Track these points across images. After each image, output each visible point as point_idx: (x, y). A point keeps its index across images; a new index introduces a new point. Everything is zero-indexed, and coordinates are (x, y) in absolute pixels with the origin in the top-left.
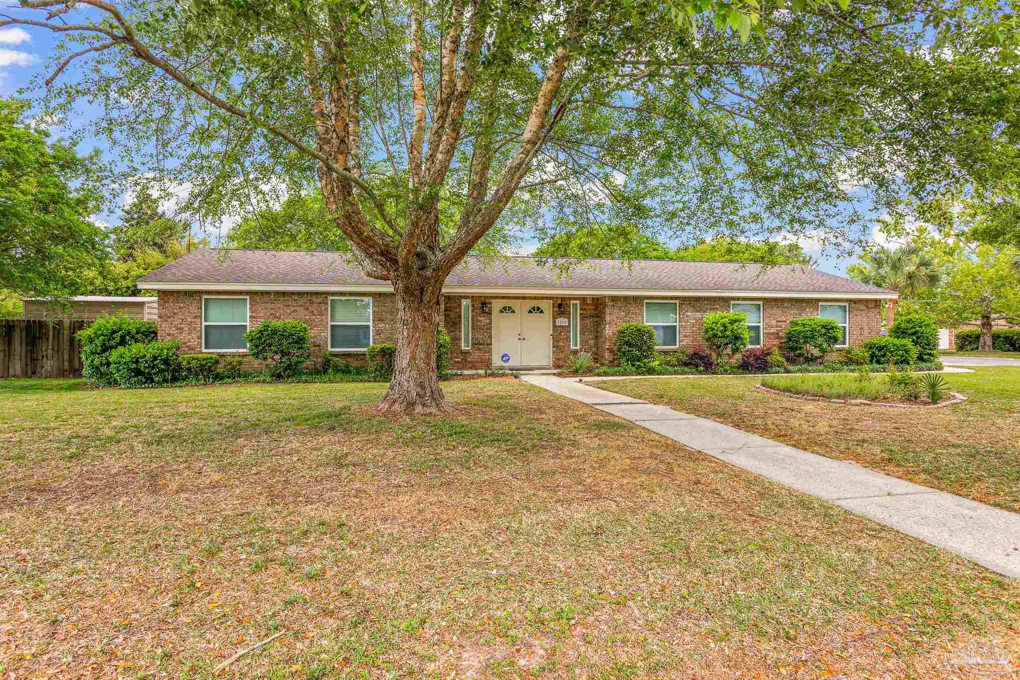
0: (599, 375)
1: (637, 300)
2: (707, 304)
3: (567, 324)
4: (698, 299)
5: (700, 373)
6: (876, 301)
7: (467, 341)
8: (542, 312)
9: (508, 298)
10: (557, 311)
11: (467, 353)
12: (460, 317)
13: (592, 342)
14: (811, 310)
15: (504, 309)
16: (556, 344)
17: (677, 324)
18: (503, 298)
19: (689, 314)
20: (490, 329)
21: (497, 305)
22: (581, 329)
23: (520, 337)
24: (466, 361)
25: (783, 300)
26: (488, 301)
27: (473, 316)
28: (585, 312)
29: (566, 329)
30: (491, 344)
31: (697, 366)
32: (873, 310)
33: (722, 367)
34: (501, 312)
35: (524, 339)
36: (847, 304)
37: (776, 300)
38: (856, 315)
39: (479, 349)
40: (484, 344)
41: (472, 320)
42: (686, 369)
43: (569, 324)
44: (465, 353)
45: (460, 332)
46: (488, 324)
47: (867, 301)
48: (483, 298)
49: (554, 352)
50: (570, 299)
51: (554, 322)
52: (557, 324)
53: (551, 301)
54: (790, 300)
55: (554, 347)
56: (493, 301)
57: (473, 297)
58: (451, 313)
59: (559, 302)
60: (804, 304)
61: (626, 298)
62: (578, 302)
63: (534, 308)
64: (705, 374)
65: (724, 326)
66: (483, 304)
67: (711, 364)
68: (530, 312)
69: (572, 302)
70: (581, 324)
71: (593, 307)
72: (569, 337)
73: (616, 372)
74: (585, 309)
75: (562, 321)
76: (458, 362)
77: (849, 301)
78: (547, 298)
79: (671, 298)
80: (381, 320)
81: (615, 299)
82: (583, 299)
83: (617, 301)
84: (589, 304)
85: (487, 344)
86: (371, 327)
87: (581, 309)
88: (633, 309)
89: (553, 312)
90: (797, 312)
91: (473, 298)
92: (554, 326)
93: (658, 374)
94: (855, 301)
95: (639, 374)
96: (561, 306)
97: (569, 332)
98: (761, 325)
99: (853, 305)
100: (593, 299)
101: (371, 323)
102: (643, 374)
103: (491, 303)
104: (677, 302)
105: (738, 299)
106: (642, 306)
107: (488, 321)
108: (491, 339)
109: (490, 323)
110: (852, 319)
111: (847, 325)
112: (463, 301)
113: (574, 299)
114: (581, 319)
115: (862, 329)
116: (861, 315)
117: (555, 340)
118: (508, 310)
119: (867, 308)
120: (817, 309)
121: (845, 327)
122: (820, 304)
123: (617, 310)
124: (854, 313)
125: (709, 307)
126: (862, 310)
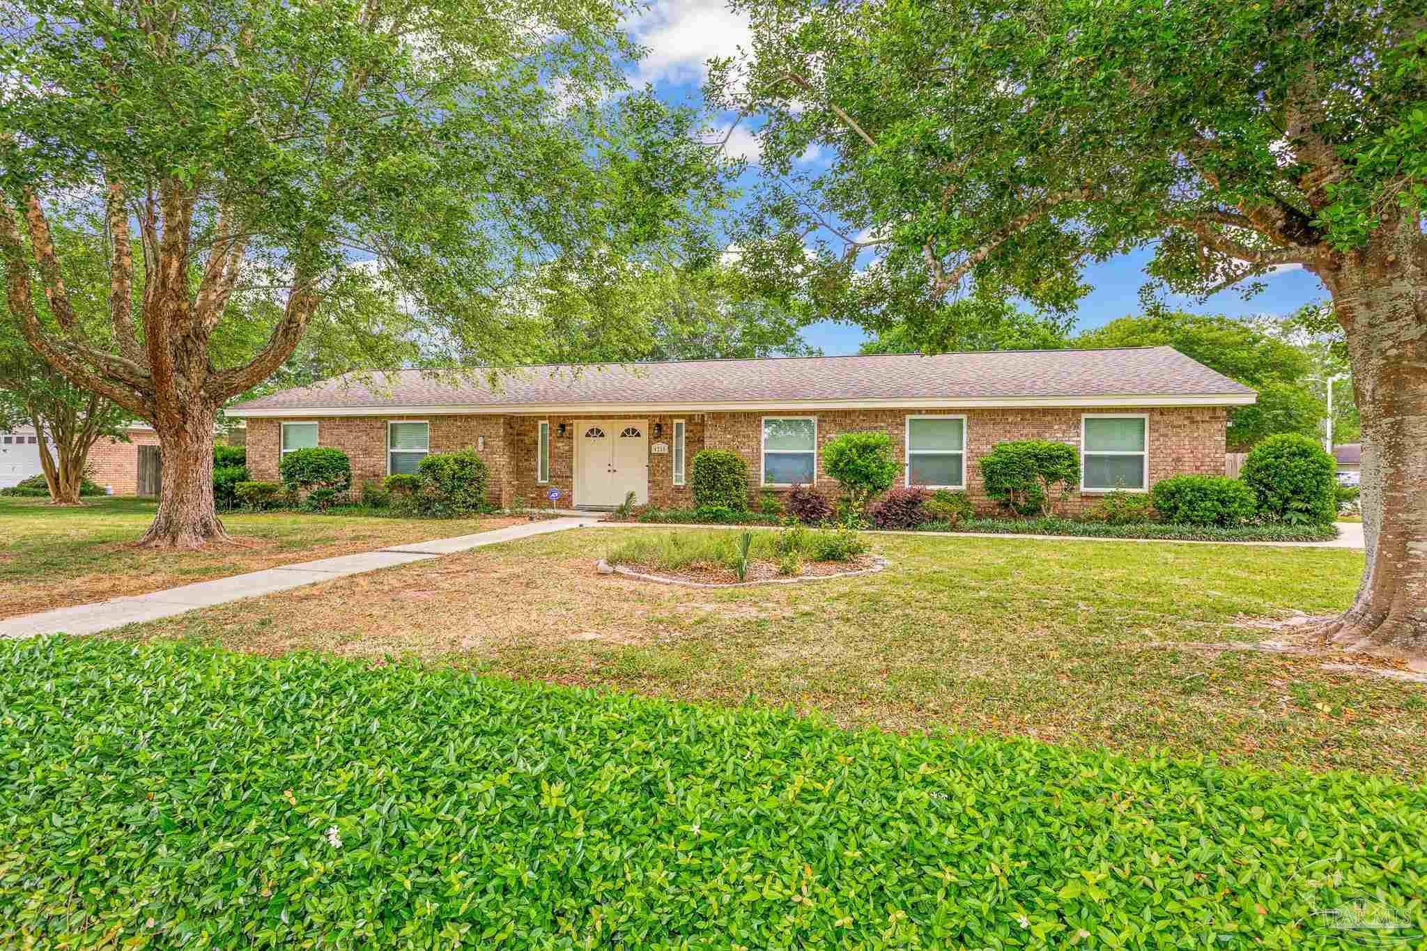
1: (751, 417)
2: (863, 421)
3: (667, 451)
6: (1213, 409)
7: (544, 473)
8: (637, 435)
9: (595, 417)
10: (654, 434)
12: (536, 443)
14: (1064, 427)
15: (592, 432)
16: (653, 477)
17: (815, 452)
18: (587, 417)
19: (831, 436)
20: (571, 457)
21: (581, 428)
22: (686, 457)
23: (609, 468)
24: (542, 497)
25: (1005, 411)
26: (568, 421)
27: (551, 441)
28: (691, 434)
29: (667, 457)
30: (571, 477)
32: (1205, 425)
34: (587, 435)
35: (615, 471)
36: (1146, 416)
38: (1166, 435)
39: (559, 484)
40: (563, 477)
41: (551, 446)
43: (670, 451)
44: (543, 488)
45: (535, 460)
46: (567, 451)
47: (1190, 409)
48: (562, 419)
49: (650, 488)
50: (671, 417)
51: (650, 448)
52: (654, 451)
53: (648, 421)
54: (1021, 411)
55: (650, 482)
56: (575, 422)
57: (552, 417)
58: (525, 437)
59: (657, 420)
60: (1049, 418)
61: (734, 415)
62: (682, 421)
63: (627, 431)
66: (563, 426)
68: (623, 435)
69: (676, 421)
70: (686, 451)
71: (702, 427)
72: (670, 469)
74: (691, 431)
75: (661, 447)
76: (533, 498)
77: (1151, 410)
78: (641, 417)
79: (804, 413)
80: (437, 447)
81: (717, 416)
82: (690, 418)
83: (721, 418)
84: (697, 424)
85: (567, 477)
87: (687, 431)
88: (744, 429)
89: (650, 435)
90: (1035, 431)
92: (650, 454)
94: (1162, 411)
96: (660, 427)
97: (671, 461)
98: (964, 452)
99: (1157, 417)
101: (427, 451)
103: (572, 425)
104: (815, 418)
105: (917, 411)
106: (760, 425)
107: (568, 448)
108: (571, 470)
109: (571, 450)
110: (1157, 443)
111: (1146, 453)
112: (540, 423)
113: (678, 417)
114: (687, 445)
115: (1178, 460)
116: (1177, 435)
117: (652, 473)
118: (596, 433)
119: (1193, 422)
120: (1077, 426)
121: (1141, 457)
122: (1084, 416)
123: (719, 432)
124: (1162, 430)
125: (866, 425)
126: (1180, 427)
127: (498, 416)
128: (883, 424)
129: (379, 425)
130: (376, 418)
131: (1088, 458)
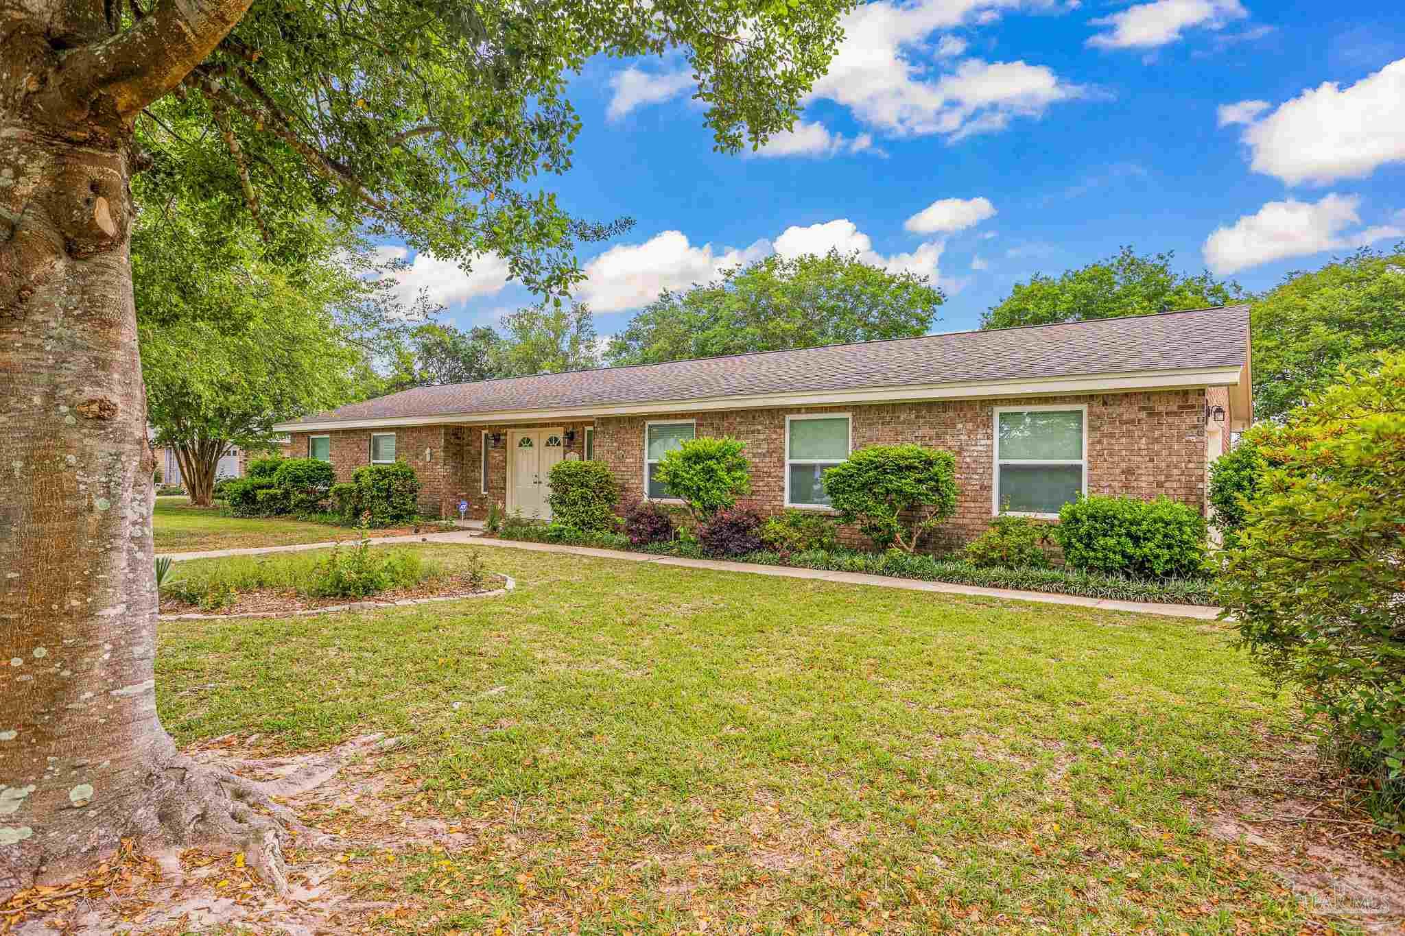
6: (1184, 393)
8: (557, 443)
9: (527, 426)
11: (484, 498)
12: (480, 452)
14: (970, 426)
15: (523, 442)
18: (520, 426)
20: (504, 468)
21: (513, 436)
23: (536, 479)
24: (482, 509)
25: (895, 407)
26: (503, 430)
27: (489, 451)
30: (505, 488)
32: (1173, 419)
34: (519, 445)
35: (538, 482)
36: (1084, 408)
37: (879, 407)
38: (1112, 435)
39: (495, 494)
40: (498, 488)
41: (489, 456)
44: (482, 499)
45: (479, 471)
46: (502, 461)
47: (1148, 394)
48: (498, 428)
50: (582, 423)
51: (564, 457)
53: (564, 427)
54: (916, 405)
57: (490, 426)
58: (471, 448)
59: (571, 428)
60: (951, 414)
61: (619, 420)
62: (592, 428)
63: (550, 439)
66: (497, 435)
68: (547, 444)
69: (587, 428)
75: (573, 457)
77: (1090, 397)
78: (563, 424)
79: (683, 415)
83: (608, 424)
85: (501, 488)
89: (564, 444)
90: (933, 433)
91: (490, 428)
94: (1107, 398)
96: (573, 434)
99: (1099, 408)
103: (506, 434)
104: (694, 421)
105: (798, 410)
106: (642, 432)
107: (501, 458)
108: (505, 480)
109: (505, 460)
110: (1098, 447)
111: (1084, 462)
112: (484, 432)
113: (588, 423)
115: (1128, 472)
116: (1129, 434)
118: (526, 442)
119: (1152, 414)
120: (988, 423)
121: (1079, 468)
122: (998, 410)
123: (607, 440)
124: (1106, 428)
126: (1132, 422)
127: (439, 427)
128: (760, 427)
129: (365, 437)
131: (1005, 469)
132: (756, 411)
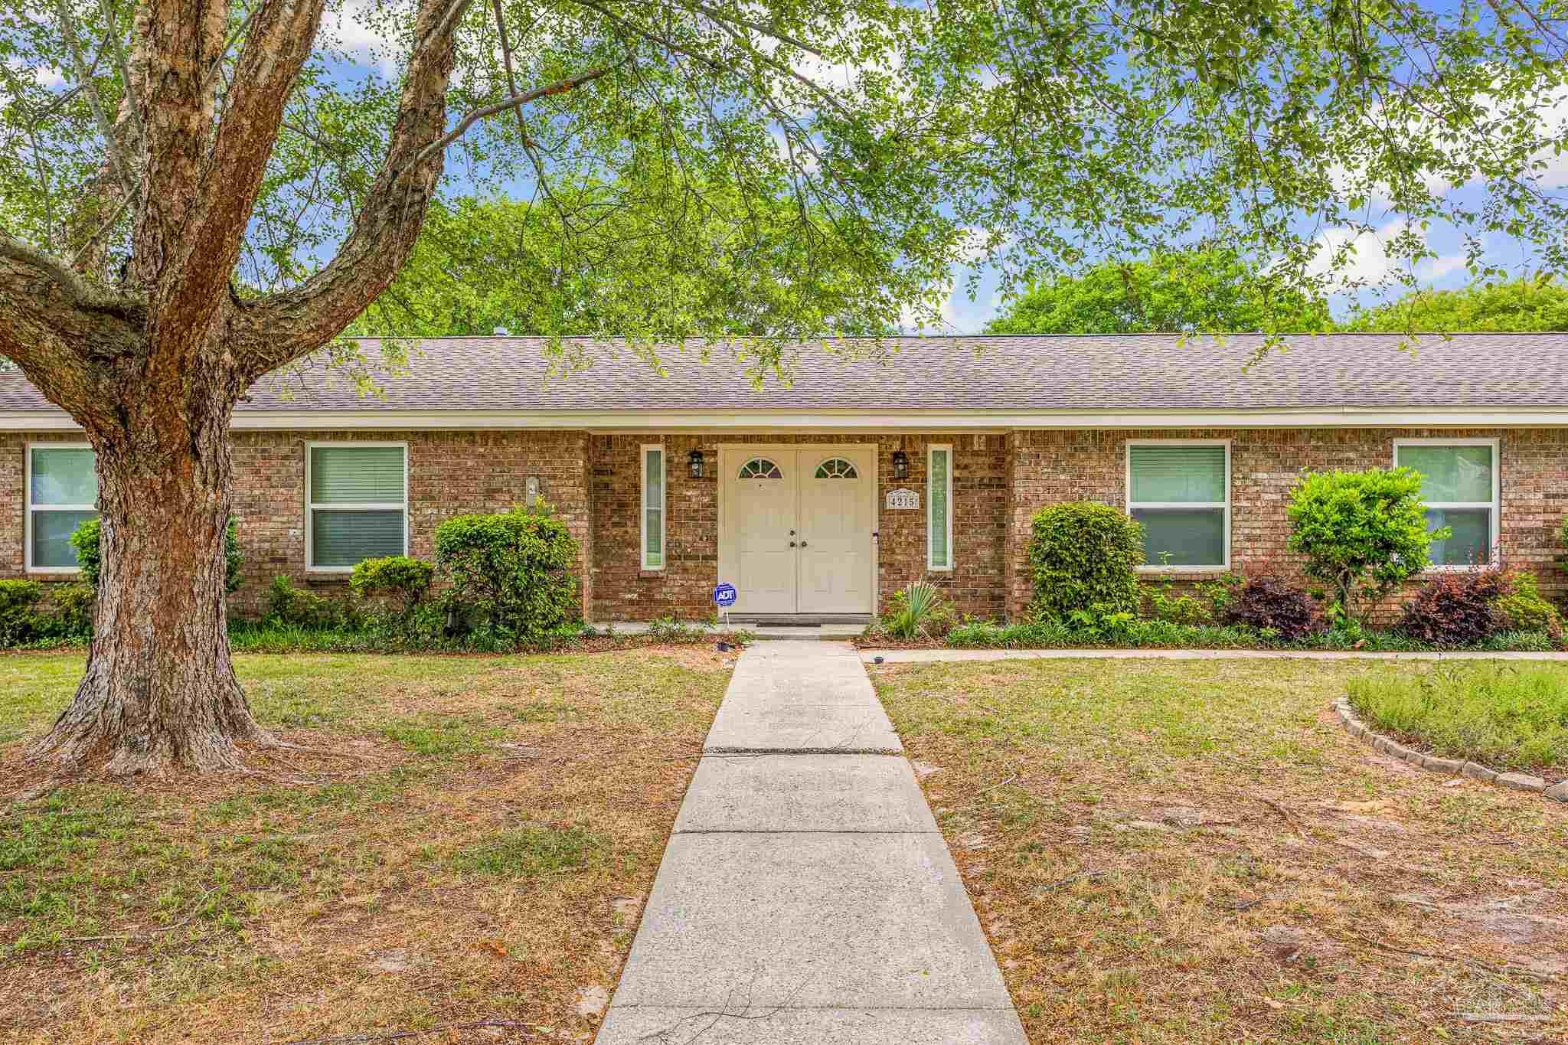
0: (961, 644)
1: (1108, 441)
2: (1317, 448)
3: (916, 506)
4: (1287, 435)
5: (1266, 644)
7: (654, 548)
8: (852, 474)
9: (761, 439)
10: (890, 473)
11: (653, 579)
12: (636, 488)
13: (985, 554)
15: (753, 469)
16: (887, 559)
17: (1226, 505)
18: (746, 439)
19: (1260, 475)
20: (713, 519)
21: (730, 460)
22: (956, 518)
23: (792, 539)
24: (651, 599)
26: (707, 446)
27: (669, 486)
28: (965, 473)
29: (915, 518)
30: (715, 558)
31: (1260, 623)
33: (1340, 628)
34: (745, 474)
35: (804, 544)
37: (1542, 433)
39: (685, 570)
40: (697, 558)
41: (669, 495)
42: (1226, 633)
43: (923, 505)
44: (649, 580)
45: (637, 525)
46: (706, 506)
48: (694, 441)
49: (881, 578)
50: (926, 439)
51: (882, 500)
52: (889, 506)
53: (875, 446)
55: (881, 565)
56: (721, 447)
57: (667, 437)
58: (614, 478)
59: (896, 446)
61: (1071, 436)
62: (948, 448)
63: (829, 465)
64: (1281, 648)
65: (1346, 509)
66: (695, 454)
67: (1303, 618)
68: (820, 474)
69: (933, 447)
70: (956, 506)
71: (987, 460)
72: (922, 540)
73: (1011, 636)
74: (966, 467)
75: (903, 499)
76: (632, 602)
78: (863, 439)
79: (1208, 433)
80: (428, 497)
81: (1041, 438)
82: (962, 441)
83: (1046, 443)
84: (976, 454)
85: (705, 558)
86: (406, 514)
87: (957, 467)
88: (1093, 463)
89: (880, 474)
91: (671, 440)
92: (883, 511)
93: (1136, 645)
95: (1078, 645)
96: (901, 459)
97: (924, 525)
98: (1494, 504)
100: (989, 438)
101: (404, 506)
102: (1089, 643)
103: (715, 453)
104: (1226, 443)
105: (1416, 431)
106: (1122, 457)
107: (706, 500)
108: (715, 544)
109: (713, 503)
112: (645, 448)
113: (938, 439)
114: (957, 493)
117: (886, 548)
118: (763, 470)
123: (1044, 468)
125: (1323, 455)
127: (571, 435)
128: (1352, 455)
129: (285, 450)
130: (279, 435)
132: (1346, 431)
